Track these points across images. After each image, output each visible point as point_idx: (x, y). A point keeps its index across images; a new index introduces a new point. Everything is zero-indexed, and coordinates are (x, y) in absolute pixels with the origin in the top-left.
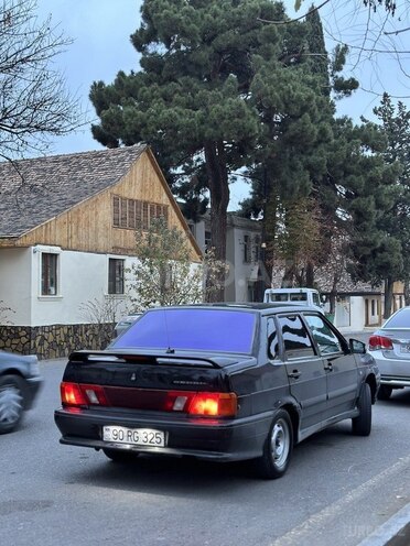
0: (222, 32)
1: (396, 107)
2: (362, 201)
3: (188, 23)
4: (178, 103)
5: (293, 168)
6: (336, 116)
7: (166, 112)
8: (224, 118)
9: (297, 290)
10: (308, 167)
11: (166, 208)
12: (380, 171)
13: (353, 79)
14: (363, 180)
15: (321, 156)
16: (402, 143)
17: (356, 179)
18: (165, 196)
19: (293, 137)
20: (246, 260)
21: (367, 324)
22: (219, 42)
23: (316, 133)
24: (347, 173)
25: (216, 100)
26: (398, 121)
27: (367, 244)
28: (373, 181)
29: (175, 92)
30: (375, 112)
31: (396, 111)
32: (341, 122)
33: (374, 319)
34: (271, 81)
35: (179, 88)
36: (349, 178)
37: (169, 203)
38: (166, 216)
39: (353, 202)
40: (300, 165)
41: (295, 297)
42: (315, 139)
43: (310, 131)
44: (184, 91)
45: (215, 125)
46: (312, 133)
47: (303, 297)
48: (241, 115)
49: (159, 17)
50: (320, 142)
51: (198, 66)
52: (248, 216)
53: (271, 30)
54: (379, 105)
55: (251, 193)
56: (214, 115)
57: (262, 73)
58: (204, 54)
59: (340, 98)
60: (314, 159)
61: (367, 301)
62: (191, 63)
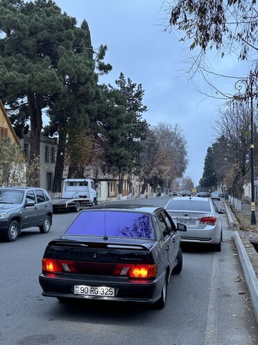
0: (41, 30)
1: (127, 81)
2: (114, 132)
3: (22, 23)
4: (14, 69)
5: (79, 111)
6: (99, 84)
7: (9, 74)
8: (43, 81)
9: (83, 180)
10: (87, 111)
11: (6, 130)
12: (124, 116)
13: (109, 65)
14: (115, 120)
15: (94, 106)
16: (129, 100)
17: (112, 120)
18: (6, 123)
19: (81, 95)
20: (46, 160)
21: (108, 196)
22: (39, 36)
23: (94, 93)
24: (107, 116)
25: (38, 69)
26: (128, 89)
27: (116, 155)
28: (120, 121)
29: (13, 62)
30: (117, 83)
31: (127, 83)
32: (102, 87)
33: (112, 193)
34: (70, 62)
35: (15, 60)
36: (108, 119)
37: (8, 128)
38: (6, 134)
39: (110, 132)
40: (83, 110)
41: (81, 184)
42: (93, 97)
43: (91, 92)
44: (18, 62)
45: (38, 84)
46: (92, 93)
47: (86, 184)
48: (54, 80)
49: (4, 18)
50: (95, 98)
51: (27, 48)
52: (47, 135)
53: (70, 33)
54: (118, 79)
55: (50, 123)
56: (37, 78)
57: (65, 57)
58: (30, 42)
59: (102, 74)
60: (90, 106)
61: (109, 184)
62: (22, 46)
